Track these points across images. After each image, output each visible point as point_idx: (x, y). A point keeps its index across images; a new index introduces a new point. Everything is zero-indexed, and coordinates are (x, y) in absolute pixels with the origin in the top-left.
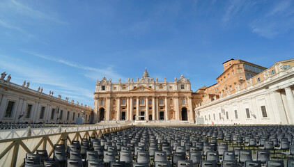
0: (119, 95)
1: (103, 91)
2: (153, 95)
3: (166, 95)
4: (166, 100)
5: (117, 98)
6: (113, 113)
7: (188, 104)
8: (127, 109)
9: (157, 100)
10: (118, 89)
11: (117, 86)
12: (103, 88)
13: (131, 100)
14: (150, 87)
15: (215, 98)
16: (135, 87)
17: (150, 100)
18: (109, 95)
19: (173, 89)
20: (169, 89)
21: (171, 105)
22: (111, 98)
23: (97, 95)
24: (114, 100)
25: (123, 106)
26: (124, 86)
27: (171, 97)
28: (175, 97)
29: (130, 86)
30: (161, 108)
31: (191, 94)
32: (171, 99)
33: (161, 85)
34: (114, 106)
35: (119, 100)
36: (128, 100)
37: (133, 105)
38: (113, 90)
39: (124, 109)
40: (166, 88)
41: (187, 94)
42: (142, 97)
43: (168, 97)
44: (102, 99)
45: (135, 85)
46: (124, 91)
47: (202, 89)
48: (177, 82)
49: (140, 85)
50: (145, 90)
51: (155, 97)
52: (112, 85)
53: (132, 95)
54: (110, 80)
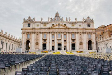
0: (42, 31)
1: (29, 27)
2: (67, 31)
3: (76, 31)
5: (40, 33)
6: (37, 44)
8: (48, 41)
9: (70, 34)
10: (41, 26)
11: (39, 24)
12: (29, 25)
13: (51, 34)
14: (65, 25)
16: (53, 25)
17: (65, 35)
18: (34, 31)
19: (82, 27)
20: (78, 27)
21: (81, 39)
22: (35, 33)
23: (24, 30)
24: (37, 34)
25: (44, 39)
26: (45, 24)
27: (80, 32)
28: (83, 33)
29: (50, 24)
30: (73, 41)
31: (94, 30)
32: (80, 34)
33: (73, 24)
34: (37, 39)
35: (41, 34)
36: (48, 34)
37: (52, 38)
38: (36, 27)
39: (45, 41)
40: (77, 26)
41: (91, 30)
42: (59, 32)
43: (78, 33)
44: (28, 33)
45: (53, 23)
46: (45, 27)
47: (101, 27)
48: (85, 21)
49: (57, 23)
50: (61, 27)
51: (69, 33)
52: (35, 23)
53: (51, 31)
54: (34, 19)
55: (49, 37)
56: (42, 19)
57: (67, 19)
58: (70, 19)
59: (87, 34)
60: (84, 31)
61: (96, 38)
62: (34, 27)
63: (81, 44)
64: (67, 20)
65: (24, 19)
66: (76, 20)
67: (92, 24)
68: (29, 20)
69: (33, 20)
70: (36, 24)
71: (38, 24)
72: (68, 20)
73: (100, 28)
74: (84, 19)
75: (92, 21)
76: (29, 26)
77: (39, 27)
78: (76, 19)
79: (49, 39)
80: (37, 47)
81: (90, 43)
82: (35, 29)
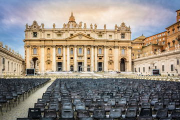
0: (55, 43)
1: (35, 38)
2: (92, 43)
3: (105, 44)
4: (105, 49)
5: (52, 46)
6: (49, 62)
7: (128, 54)
8: (64, 59)
9: (96, 49)
10: (54, 36)
11: (51, 33)
12: (35, 34)
13: (68, 49)
14: (89, 35)
15: (167, 48)
16: (72, 35)
18: (43, 43)
19: (113, 38)
20: (108, 38)
21: (111, 56)
22: (45, 46)
23: (28, 42)
24: (49, 49)
25: (59, 55)
26: (59, 33)
27: (111, 46)
28: (114, 47)
29: (66, 33)
30: (100, 59)
31: (130, 43)
32: (111, 49)
33: (100, 33)
34: (49, 56)
35: (54, 49)
36: (64, 49)
37: (70, 54)
38: (46, 38)
39: (60, 58)
40: (106, 37)
41: (127, 43)
42: (80, 46)
43: (107, 47)
44: (35, 47)
45: (72, 32)
46: (59, 38)
47: (140, 39)
48: (117, 30)
49: (78, 32)
50: (84, 38)
51: (94, 47)
52: (45, 31)
53: (69, 43)
54: (43, 25)
55: (66, 53)
56: (54, 26)
57: (91, 25)
58: (96, 26)
59: (119, 48)
60: (117, 44)
61: (133, 54)
62: (43, 37)
63: (111, 62)
64: (92, 28)
65: (27, 25)
66: (105, 28)
67: (127, 34)
68: (35, 27)
69: (41, 27)
70: (46, 33)
71: (48, 33)
72: (94, 27)
73: (138, 40)
74: (116, 26)
75: (128, 30)
76: (36, 36)
77: (51, 38)
78: (105, 26)
79: (66, 56)
80: (49, 67)
81: (123, 61)
82: (45, 41)
